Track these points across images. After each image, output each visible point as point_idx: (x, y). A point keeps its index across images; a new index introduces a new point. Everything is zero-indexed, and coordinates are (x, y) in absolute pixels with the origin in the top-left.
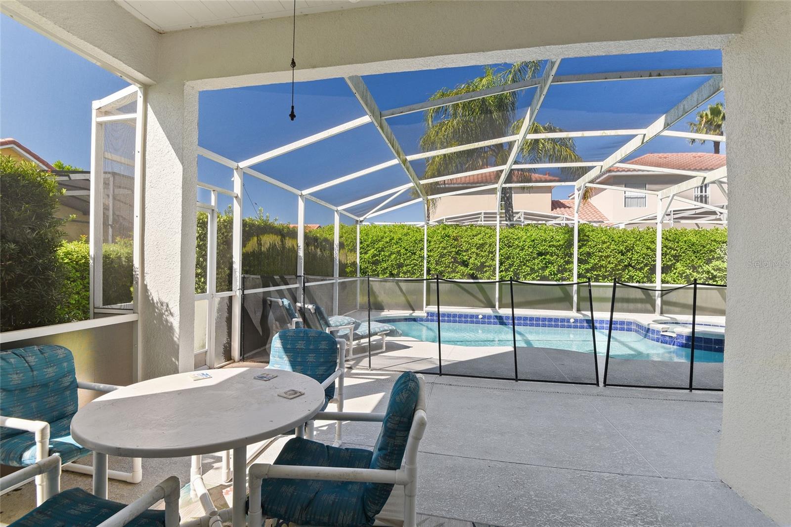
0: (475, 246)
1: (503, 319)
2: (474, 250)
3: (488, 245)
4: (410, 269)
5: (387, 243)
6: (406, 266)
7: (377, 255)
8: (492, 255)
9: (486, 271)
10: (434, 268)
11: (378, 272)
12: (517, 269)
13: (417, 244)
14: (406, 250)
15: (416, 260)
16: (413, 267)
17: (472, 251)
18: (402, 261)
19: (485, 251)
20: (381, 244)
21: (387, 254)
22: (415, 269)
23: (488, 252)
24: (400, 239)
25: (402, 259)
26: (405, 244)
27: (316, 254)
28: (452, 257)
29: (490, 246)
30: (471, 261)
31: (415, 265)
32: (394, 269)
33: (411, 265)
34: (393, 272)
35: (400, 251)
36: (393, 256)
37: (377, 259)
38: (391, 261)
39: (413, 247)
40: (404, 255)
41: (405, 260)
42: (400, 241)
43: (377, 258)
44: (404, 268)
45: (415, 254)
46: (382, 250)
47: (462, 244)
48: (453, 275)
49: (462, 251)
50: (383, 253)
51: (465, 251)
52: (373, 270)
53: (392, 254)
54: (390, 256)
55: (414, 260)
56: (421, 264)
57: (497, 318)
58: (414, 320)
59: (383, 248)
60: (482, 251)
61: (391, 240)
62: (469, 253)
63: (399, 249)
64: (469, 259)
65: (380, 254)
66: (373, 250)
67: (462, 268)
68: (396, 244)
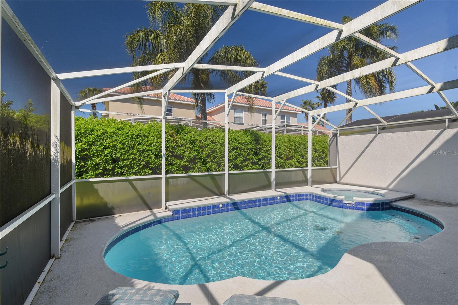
0: (189, 142)
1: (237, 204)
2: (188, 145)
3: (198, 141)
4: (128, 163)
5: (99, 136)
6: (123, 160)
7: (86, 150)
8: (202, 150)
9: (197, 163)
10: (153, 162)
11: (87, 169)
12: (220, 160)
13: (135, 139)
14: (123, 144)
15: (134, 155)
16: (131, 162)
17: (187, 146)
18: (118, 155)
19: (196, 146)
20: (91, 138)
21: (100, 149)
22: (134, 164)
23: (199, 147)
24: (114, 133)
25: (118, 154)
26: (121, 138)
27: (25, 153)
28: (170, 151)
29: (200, 142)
30: (186, 154)
31: (133, 160)
32: (108, 165)
33: (128, 159)
34: (107, 167)
35: (115, 145)
36: (107, 151)
37: (87, 154)
38: (105, 156)
39: (131, 141)
40: (120, 149)
41: (122, 154)
42: (115, 135)
43: (87, 152)
44: (121, 163)
45: (133, 148)
46: (93, 144)
47: (177, 140)
48: (171, 167)
49: (177, 146)
50: (94, 147)
51: (180, 146)
52: (81, 166)
53: (105, 148)
54: (102, 151)
55: (132, 154)
56: (139, 158)
57: (233, 205)
58: (159, 222)
59: (93, 142)
60: (194, 146)
61: (103, 134)
62: (184, 147)
63: (115, 143)
64: (184, 153)
65: (89, 149)
66: (80, 144)
67: (178, 160)
68: (110, 138)
